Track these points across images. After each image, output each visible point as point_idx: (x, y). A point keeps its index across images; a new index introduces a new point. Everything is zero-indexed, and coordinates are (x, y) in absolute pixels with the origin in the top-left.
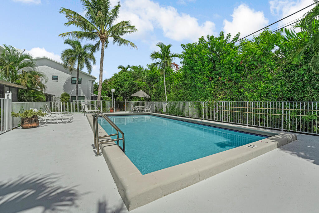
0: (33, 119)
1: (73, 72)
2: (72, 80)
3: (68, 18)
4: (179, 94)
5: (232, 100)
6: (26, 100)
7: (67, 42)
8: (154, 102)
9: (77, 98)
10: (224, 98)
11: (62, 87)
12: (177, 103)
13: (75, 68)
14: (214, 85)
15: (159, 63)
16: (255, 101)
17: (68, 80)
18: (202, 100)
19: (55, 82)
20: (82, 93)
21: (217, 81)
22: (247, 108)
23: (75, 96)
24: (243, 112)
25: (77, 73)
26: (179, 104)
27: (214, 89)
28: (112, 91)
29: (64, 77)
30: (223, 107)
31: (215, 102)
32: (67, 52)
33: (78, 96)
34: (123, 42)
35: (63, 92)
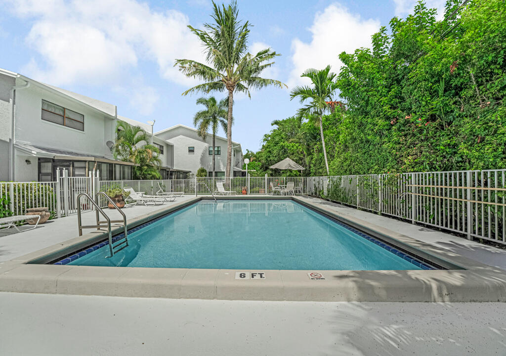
0: (116, 199)
1: (207, 139)
2: (209, 151)
3: (183, 70)
4: (345, 161)
5: (432, 167)
6: (141, 178)
7: (200, 101)
8: (314, 177)
9: (214, 174)
10: (416, 163)
11: (199, 161)
12: (340, 179)
13: (209, 133)
14: (399, 136)
15: (312, 107)
16: (488, 168)
17: (205, 151)
18: (377, 172)
19: (191, 155)
20: (222, 166)
21: (404, 125)
22: (469, 188)
23: (212, 172)
24: (458, 199)
25: (212, 140)
26: (345, 181)
27: (399, 143)
28: (246, 163)
29: (201, 147)
30: (413, 186)
31: (398, 174)
32: (199, 115)
33: (216, 171)
34: (264, 82)
35: (199, 167)
